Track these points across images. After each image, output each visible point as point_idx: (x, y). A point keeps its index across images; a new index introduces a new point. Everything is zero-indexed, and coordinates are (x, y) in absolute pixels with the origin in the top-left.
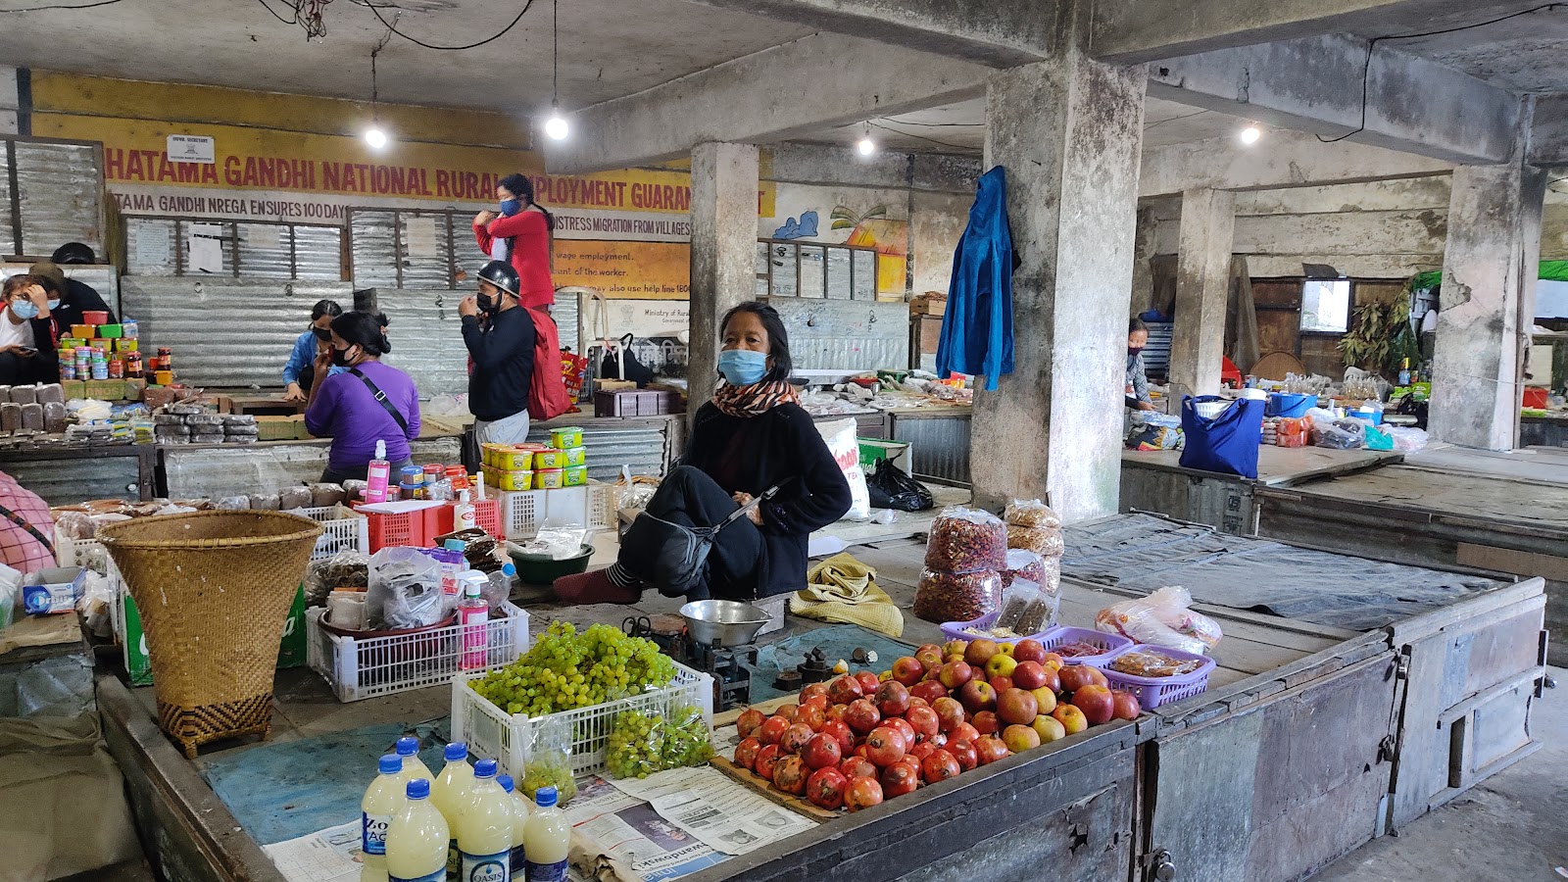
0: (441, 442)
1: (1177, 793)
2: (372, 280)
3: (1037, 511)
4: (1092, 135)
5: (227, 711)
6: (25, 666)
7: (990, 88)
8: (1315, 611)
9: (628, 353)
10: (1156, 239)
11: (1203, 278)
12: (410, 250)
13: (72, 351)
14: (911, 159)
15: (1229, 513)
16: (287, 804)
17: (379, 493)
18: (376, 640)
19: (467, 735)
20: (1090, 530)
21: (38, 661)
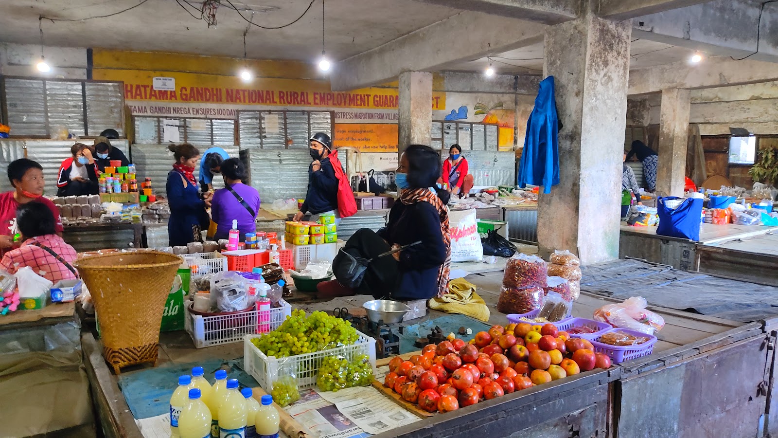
0: (275, 223)
1: (633, 410)
2: (249, 145)
3: (566, 256)
4: (601, 58)
5: (135, 351)
6: (48, 327)
7: (546, 36)
8: (722, 311)
9: (372, 180)
10: (649, 116)
11: (673, 136)
12: (267, 130)
13: (104, 179)
14: (516, 78)
15: (683, 259)
16: (156, 399)
17: (234, 246)
18: (213, 317)
19: (251, 366)
20: (602, 268)
21: (53, 324)
